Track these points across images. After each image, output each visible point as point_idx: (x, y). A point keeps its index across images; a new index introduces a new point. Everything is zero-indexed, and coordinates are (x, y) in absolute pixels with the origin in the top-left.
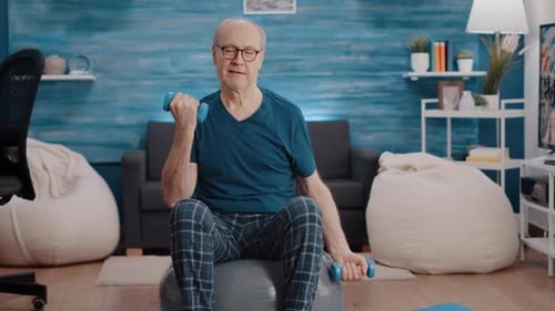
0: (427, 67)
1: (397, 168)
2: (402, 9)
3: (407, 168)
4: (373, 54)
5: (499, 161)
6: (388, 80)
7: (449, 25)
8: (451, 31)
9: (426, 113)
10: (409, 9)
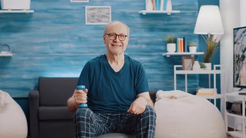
0: (175, 50)
1: (166, 97)
2: (162, 22)
3: (172, 97)
4: (148, 44)
5: (213, 95)
6: (156, 57)
7: (185, 30)
8: (185, 33)
9: (176, 72)
10: (166, 22)
